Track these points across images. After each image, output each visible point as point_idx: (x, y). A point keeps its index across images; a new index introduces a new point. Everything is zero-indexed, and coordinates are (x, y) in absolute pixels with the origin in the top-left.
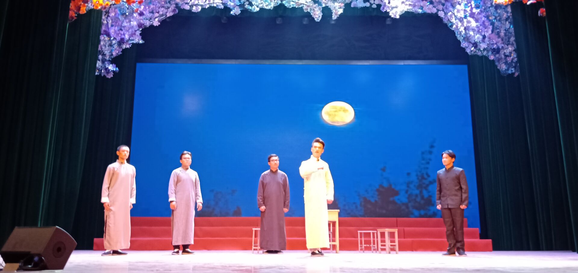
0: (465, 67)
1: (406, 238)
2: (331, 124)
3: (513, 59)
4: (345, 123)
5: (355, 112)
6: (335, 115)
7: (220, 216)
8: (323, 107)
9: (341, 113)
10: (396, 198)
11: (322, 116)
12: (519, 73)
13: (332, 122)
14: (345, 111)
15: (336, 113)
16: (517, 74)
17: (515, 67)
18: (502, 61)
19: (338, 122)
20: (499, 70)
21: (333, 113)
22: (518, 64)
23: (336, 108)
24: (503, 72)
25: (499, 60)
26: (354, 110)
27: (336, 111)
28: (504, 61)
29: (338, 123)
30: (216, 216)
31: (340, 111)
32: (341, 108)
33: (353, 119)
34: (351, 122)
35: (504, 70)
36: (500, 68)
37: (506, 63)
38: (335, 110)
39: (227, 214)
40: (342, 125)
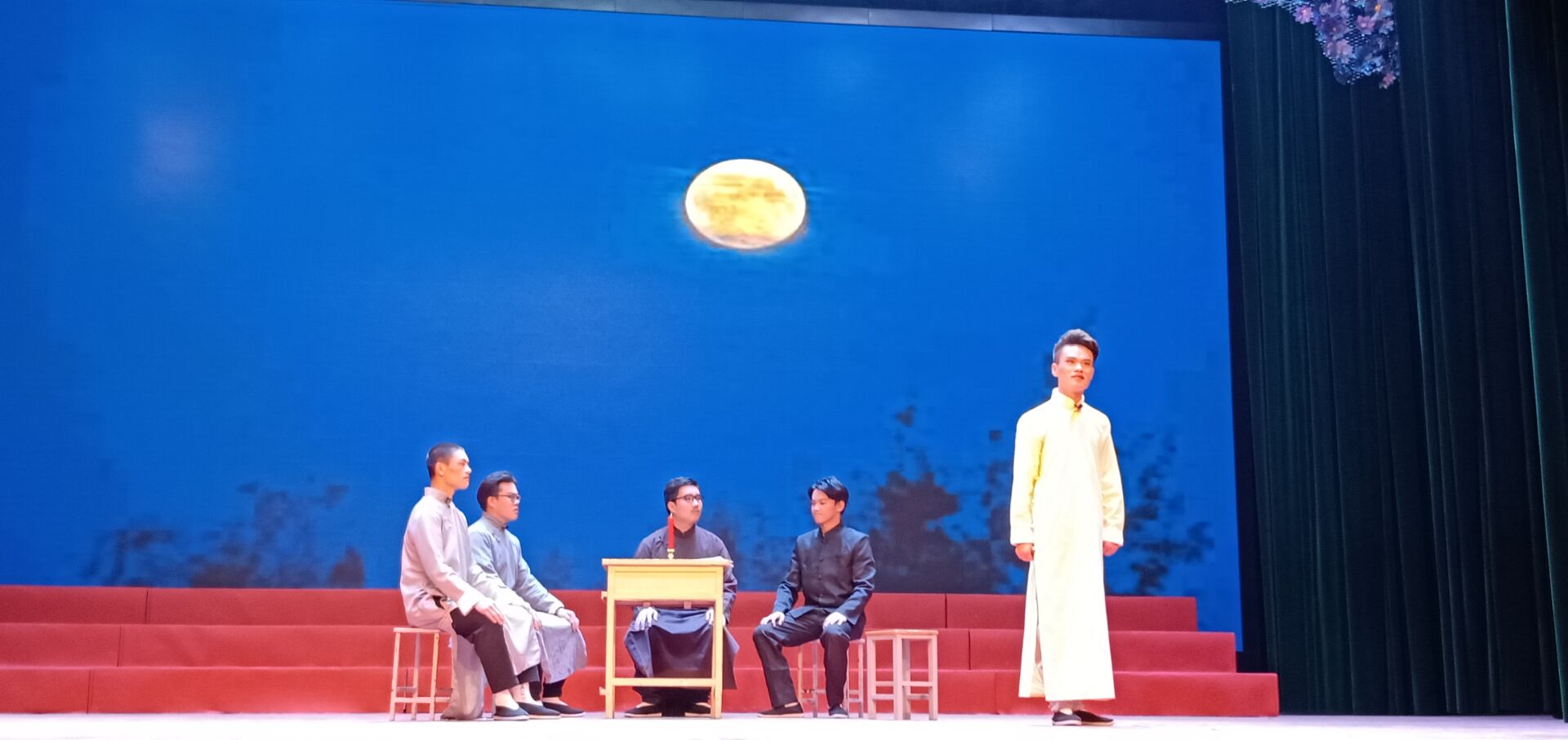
0: (1211, 50)
1: (976, 668)
2: (716, 245)
3: (1378, 24)
4: (768, 243)
5: (808, 203)
6: (735, 211)
7: (281, 585)
8: (690, 180)
9: (758, 205)
10: (947, 522)
11: (685, 212)
12: (1398, 74)
13: (722, 238)
14: (772, 195)
15: (739, 204)
16: (1390, 79)
17: (1384, 54)
18: (1339, 31)
19: (744, 237)
20: (1326, 61)
21: (729, 203)
22: (1397, 44)
23: (740, 185)
24: (1343, 70)
25: (1330, 24)
26: (806, 193)
27: (738, 196)
28: (1348, 30)
29: (744, 242)
30: (262, 583)
31: (753, 195)
32: (758, 185)
33: (800, 227)
34: (792, 237)
35: (1346, 61)
36: (1334, 54)
37: (1354, 37)
38: (734, 190)
39: (306, 579)
40: (758, 250)
